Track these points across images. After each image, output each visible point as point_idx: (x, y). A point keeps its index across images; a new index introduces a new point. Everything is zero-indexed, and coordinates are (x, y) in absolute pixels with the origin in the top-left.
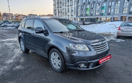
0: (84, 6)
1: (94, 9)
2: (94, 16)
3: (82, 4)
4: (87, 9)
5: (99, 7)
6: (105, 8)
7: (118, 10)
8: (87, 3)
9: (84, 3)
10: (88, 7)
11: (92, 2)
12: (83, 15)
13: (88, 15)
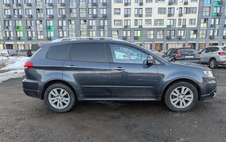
0: (10, 22)
1: (33, 28)
2: (35, 40)
3: (5, 17)
4: (18, 27)
5: (41, 26)
6: (53, 28)
7: (74, 34)
8: (16, 16)
9: (10, 17)
10: (20, 23)
11: (26, 16)
12: (12, 38)
13: (21, 38)
